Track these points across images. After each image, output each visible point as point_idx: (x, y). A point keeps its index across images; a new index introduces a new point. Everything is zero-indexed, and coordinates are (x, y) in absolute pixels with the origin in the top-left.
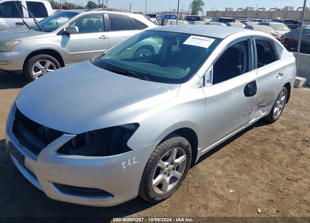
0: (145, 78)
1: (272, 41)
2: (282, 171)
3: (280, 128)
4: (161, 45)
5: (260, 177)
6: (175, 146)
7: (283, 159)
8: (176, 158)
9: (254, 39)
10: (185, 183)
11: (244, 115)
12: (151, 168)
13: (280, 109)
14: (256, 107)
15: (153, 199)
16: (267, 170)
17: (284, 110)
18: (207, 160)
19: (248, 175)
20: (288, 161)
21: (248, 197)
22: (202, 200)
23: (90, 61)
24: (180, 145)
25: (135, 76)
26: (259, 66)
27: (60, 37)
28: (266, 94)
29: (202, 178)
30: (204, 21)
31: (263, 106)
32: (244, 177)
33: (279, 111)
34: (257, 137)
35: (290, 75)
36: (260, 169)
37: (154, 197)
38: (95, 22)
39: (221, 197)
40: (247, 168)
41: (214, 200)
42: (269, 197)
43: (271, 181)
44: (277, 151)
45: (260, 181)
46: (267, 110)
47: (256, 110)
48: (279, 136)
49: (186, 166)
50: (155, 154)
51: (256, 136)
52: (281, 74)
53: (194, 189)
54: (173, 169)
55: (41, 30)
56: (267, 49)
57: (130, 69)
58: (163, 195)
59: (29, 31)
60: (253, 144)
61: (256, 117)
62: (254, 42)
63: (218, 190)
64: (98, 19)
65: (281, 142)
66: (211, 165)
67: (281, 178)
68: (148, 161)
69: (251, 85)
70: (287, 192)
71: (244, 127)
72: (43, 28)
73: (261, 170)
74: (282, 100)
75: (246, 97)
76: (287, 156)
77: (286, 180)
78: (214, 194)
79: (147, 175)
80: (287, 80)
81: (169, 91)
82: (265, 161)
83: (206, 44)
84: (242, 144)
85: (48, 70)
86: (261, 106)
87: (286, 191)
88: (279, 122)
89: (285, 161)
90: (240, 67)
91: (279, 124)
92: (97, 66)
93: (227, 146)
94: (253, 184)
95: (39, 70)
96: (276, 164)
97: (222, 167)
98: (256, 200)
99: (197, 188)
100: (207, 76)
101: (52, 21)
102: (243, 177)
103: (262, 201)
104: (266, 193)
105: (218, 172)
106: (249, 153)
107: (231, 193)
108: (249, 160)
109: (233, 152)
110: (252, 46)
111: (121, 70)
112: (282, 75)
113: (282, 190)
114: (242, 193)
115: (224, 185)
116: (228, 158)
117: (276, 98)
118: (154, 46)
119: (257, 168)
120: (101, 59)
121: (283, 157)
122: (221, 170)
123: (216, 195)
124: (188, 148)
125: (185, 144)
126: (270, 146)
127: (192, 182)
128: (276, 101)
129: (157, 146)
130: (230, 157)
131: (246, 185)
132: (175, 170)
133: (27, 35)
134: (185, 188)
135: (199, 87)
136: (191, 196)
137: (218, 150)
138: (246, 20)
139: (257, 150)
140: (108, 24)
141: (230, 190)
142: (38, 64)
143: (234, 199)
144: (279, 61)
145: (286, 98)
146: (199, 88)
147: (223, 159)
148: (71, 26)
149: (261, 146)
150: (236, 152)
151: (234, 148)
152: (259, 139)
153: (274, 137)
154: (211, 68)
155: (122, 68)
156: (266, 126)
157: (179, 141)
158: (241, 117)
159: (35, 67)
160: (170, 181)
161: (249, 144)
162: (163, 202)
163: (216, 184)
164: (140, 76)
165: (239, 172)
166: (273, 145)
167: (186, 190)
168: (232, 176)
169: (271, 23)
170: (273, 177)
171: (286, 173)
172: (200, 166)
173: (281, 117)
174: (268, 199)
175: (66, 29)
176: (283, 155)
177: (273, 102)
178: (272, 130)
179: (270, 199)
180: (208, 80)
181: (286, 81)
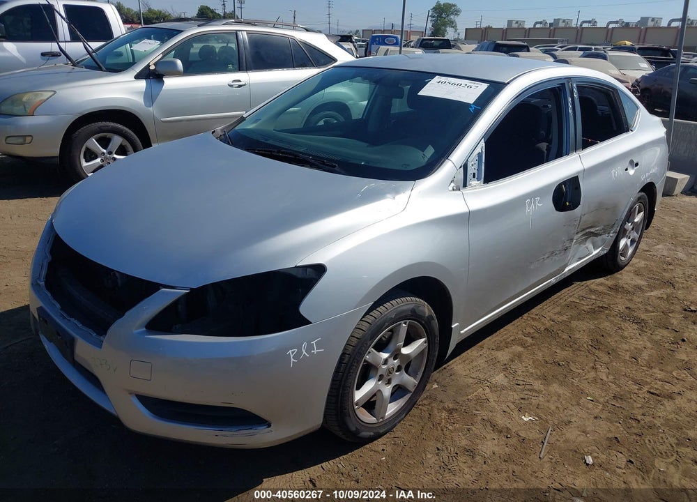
0: (336, 169)
1: (615, 90)
2: (639, 376)
3: (633, 283)
4: (366, 102)
5: (589, 389)
6: (402, 317)
7: (640, 351)
8: (405, 345)
9: (574, 85)
10: (425, 402)
11: (553, 253)
12: (352, 365)
13: (632, 241)
14: (579, 235)
15: (355, 434)
16: (604, 375)
17: (642, 246)
18: (472, 352)
19: (562, 384)
20: (650, 356)
21: (564, 431)
22: (463, 438)
23: (213, 133)
24: (414, 315)
25: (312, 166)
26: (586, 145)
27: (142, 84)
28: (601, 207)
29: (461, 389)
30: (460, 49)
31: (596, 235)
32: (555, 387)
33: (631, 245)
34: (583, 302)
35: (654, 165)
36: (589, 372)
37: (356, 428)
38: (217, 50)
39: (504, 432)
40: (560, 369)
41: (488, 437)
42: (610, 431)
43: (615, 397)
44: (626, 334)
45: (589, 398)
46: (604, 241)
47: (580, 243)
48: (631, 300)
49: (427, 362)
50: (359, 334)
51: (580, 300)
52: (635, 162)
53: (444, 414)
54: (399, 369)
55: (99, 69)
56: (603, 108)
57: (301, 150)
58: (377, 425)
59: (74, 70)
60: (572, 318)
61: (581, 259)
62: (575, 90)
63: (498, 416)
64: (225, 45)
65: (635, 314)
66: (481, 362)
67: (636, 391)
68: (345, 349)
69: (567, 186)
70: (650, 422)
71: (553, 280)
72: (104, 63)
73: (592, 374)
74: (636, 220)
75: (558, 212)
76: (649, 345)
77: (647, 395)
78: (488, 425)
79: (342, 379)
80: (649, 176)
81: (388, 195)
82: (601, 354)
83: (468, 93)
84: (549, 318)
85: (115, 156)
86: (589, 234)
87: (648, 419)
88: (630, 271)
89: (645, 355)
90: (543, 146)
91: (631, 274)
92: (228, 144)
93: (516, 321)
94: (574, 403)
95: (96, 157)
96: (625, 362)
97: (506, 368)
98: (582, 438)
99: (450, 411)
100: (472, 165)
101: (122, 49)
102: (551, 388)
103: (594, 440)
104: (605, 422)
105: (497, 378)
106: (566, 336)
107: (526, 423)
108: (564, 353)
109: (528, 335)
110: (570, 99)
111: (282, 153)
112: (637, 165)
113: (639, 417)
114: (550, 422)
115: (510, 404)
116: (520, 349)
117: (623, 217)
118: (349, 103)
119: (583, 370)
120: (236, 128)
121: (639, 347)
122: (502, 374)
123: (493, 426)
124: (430, 322)
125: (425, 313)
126: (612, 322)
127: (439, 400)
128: (624, 224)
129: (363, 317)
130: (523, 345)
131: (560, 406)
132: (403, 371)
133: (69, 79)
134: (424, 411)
135: (455, 188)
136: (439, 428)
137: (496, 332)
138: (555, 48)
139: (582, 330)
140: (247, 54)
141: (523, 417)
142: (93, 143)
143: (534, 435)
144: (630, 133)
145: (647, 216)
146: (453, 190)
147: (507, 350)
148: (166, 59)
149: (591, 323)
150: (537, 335)
151: (532, 327)
152: (586, 308)
153: (620, 304)
154: (480, 146)
155: (283, 148)
156: (602, 280)
157: (411, 307)
158: (546, 256)
159: (88, 149)
160: (392, 394)
161: (565, 318)
162: (376, 442)
163: (493, 404)
164: (323, 163)
165: (544, 378)
166: (618, 320)
167: (427, 416)
168: (528, 387)
169: (611, 53)
170: (618, 389)
171: (648, 380)
172: (457, 366)
173: (634, 260)
174: (608, 436)
175: (155, 64)
176: (641, 343)
177: (616, 225)
178: (616, 289)
179: (610, 435)
180: (474, 174)
181: (645, 179)
